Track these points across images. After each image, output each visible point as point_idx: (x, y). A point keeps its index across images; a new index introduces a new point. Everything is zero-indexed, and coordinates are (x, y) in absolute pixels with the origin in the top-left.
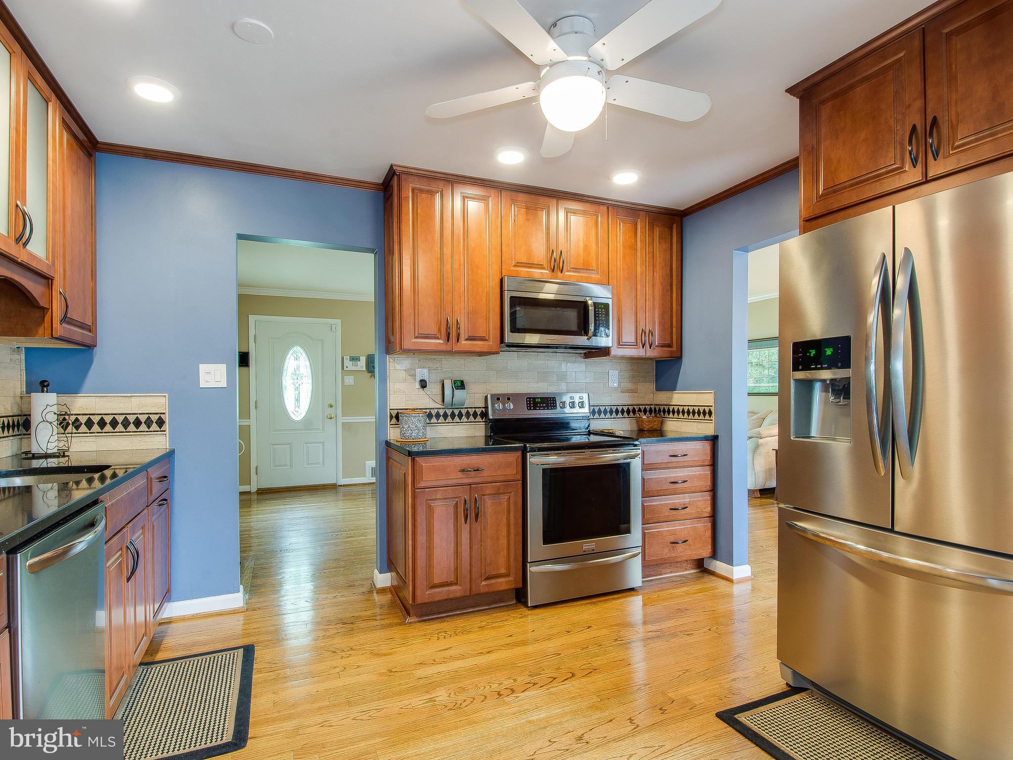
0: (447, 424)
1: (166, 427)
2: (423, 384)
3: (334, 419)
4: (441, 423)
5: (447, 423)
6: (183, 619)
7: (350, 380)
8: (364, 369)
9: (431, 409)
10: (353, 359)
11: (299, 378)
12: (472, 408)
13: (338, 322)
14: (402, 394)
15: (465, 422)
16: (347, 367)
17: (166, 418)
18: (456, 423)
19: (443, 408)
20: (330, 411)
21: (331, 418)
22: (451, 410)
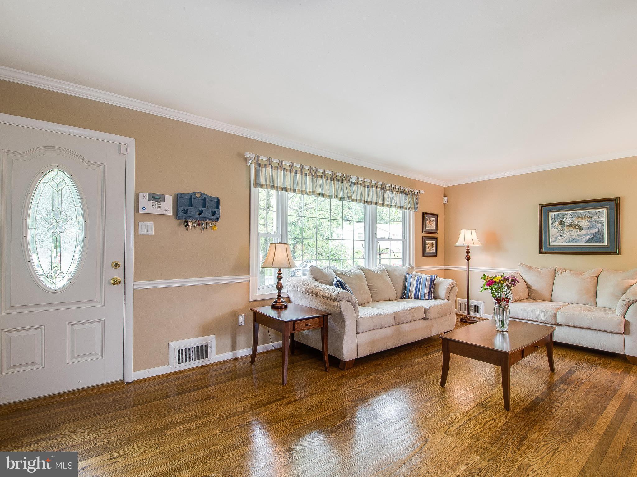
3: (121, 285)
7: (148, 228)
8: (170, 213)
10: (153, 198)
11: (61, 221)
13: (130, 142)
16: (144, 209)
20: (117, 273)
21: (116, 283)
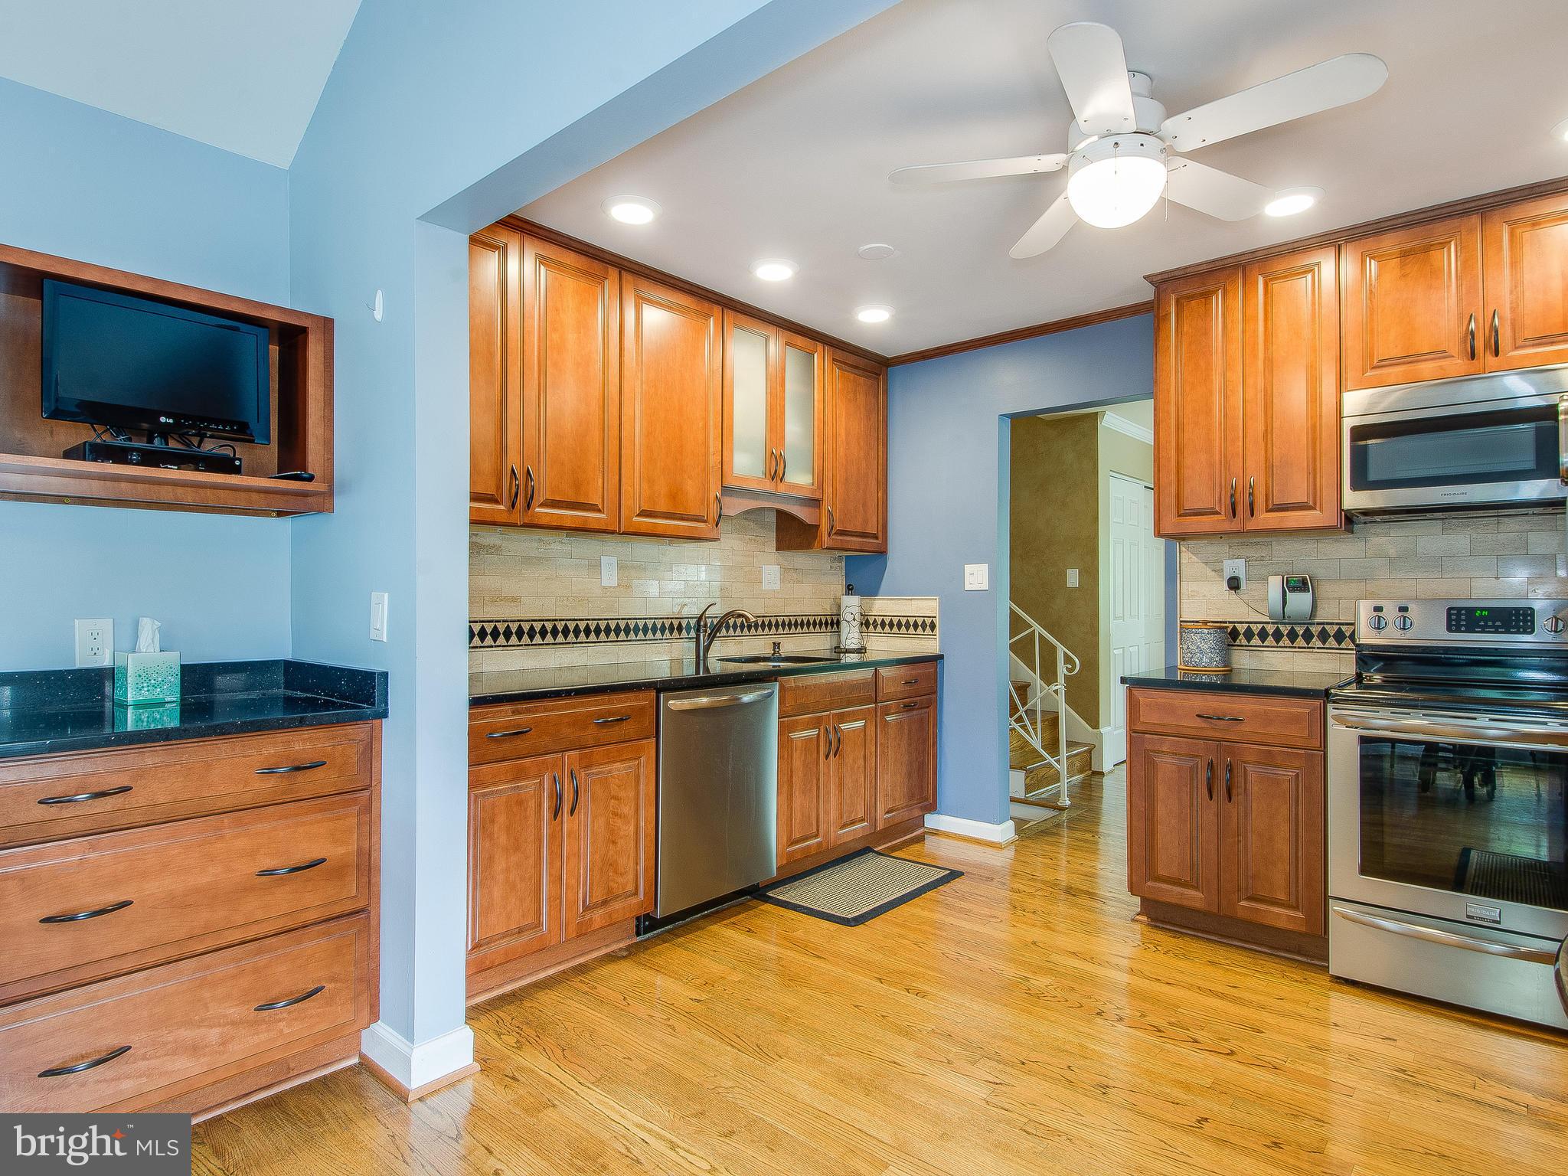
0: (1281, 649)
1: (937, 630)
2: (1234, 584)
4: (1268, 647)
5: (1281, 647)
6: (947, 835)
9: (1251, 623)
12: (1332, 624)
14: (1201, 598)
15: (1318, 648)
17: (937, 621)
18: (1299, 648)
19: (1273, 623)
22: (1289, 627)
